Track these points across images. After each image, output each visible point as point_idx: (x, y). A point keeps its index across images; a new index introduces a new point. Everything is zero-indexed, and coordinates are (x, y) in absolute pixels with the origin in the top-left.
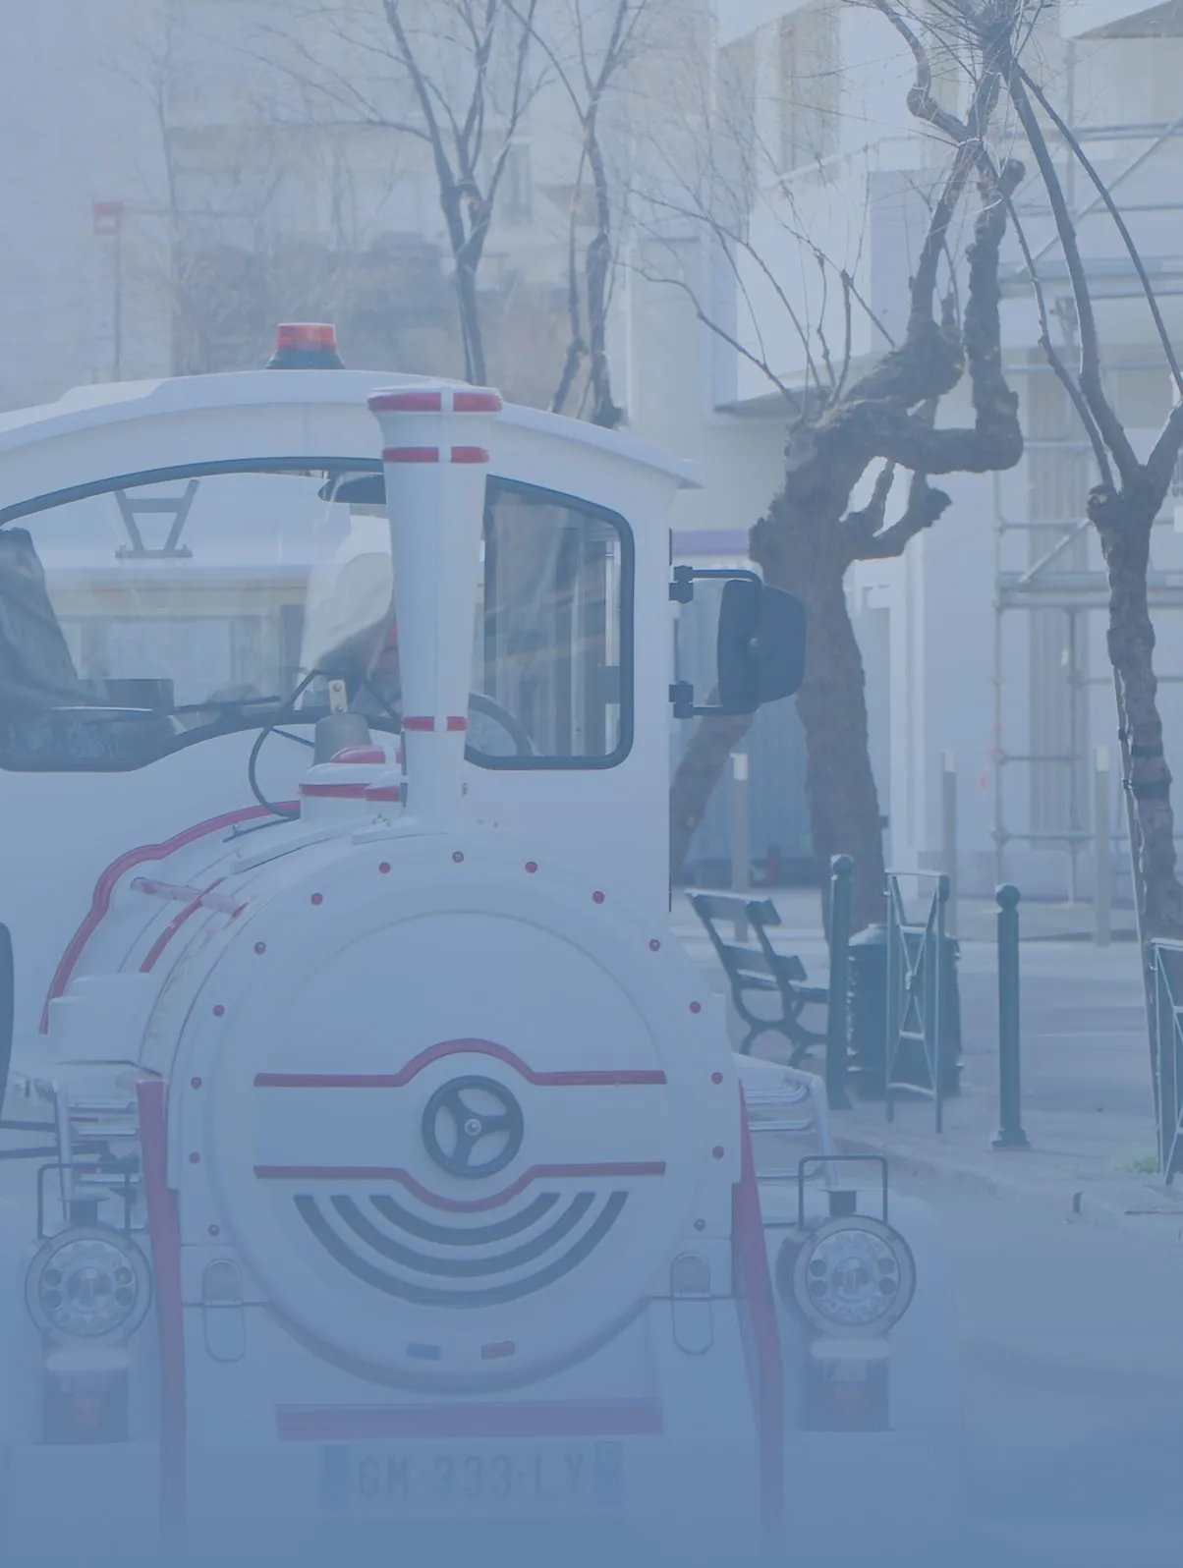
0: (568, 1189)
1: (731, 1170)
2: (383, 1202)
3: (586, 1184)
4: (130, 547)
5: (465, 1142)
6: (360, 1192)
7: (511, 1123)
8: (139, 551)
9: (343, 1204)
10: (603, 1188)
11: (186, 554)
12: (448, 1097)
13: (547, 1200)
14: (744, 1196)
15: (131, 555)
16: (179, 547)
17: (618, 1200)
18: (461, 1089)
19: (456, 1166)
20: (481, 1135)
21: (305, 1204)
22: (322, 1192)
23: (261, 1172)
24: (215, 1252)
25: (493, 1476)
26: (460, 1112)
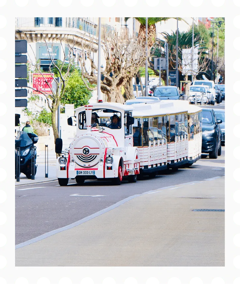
0: (93, 155)
2: (81, 156)
3: (94, 155)
5: (86, 152)
6: (80, 155)
7: (88, 151)
9: (79, 156)
10: (95, 155)
12: (85, 149)
13: (91, 156)
17: (96, 156)
19: (85, 154)
21: (77, 156)
22: (78, 155)
23: (75, 154)
24: (72, 159)
25: (87, 173)
26: (85, 150)
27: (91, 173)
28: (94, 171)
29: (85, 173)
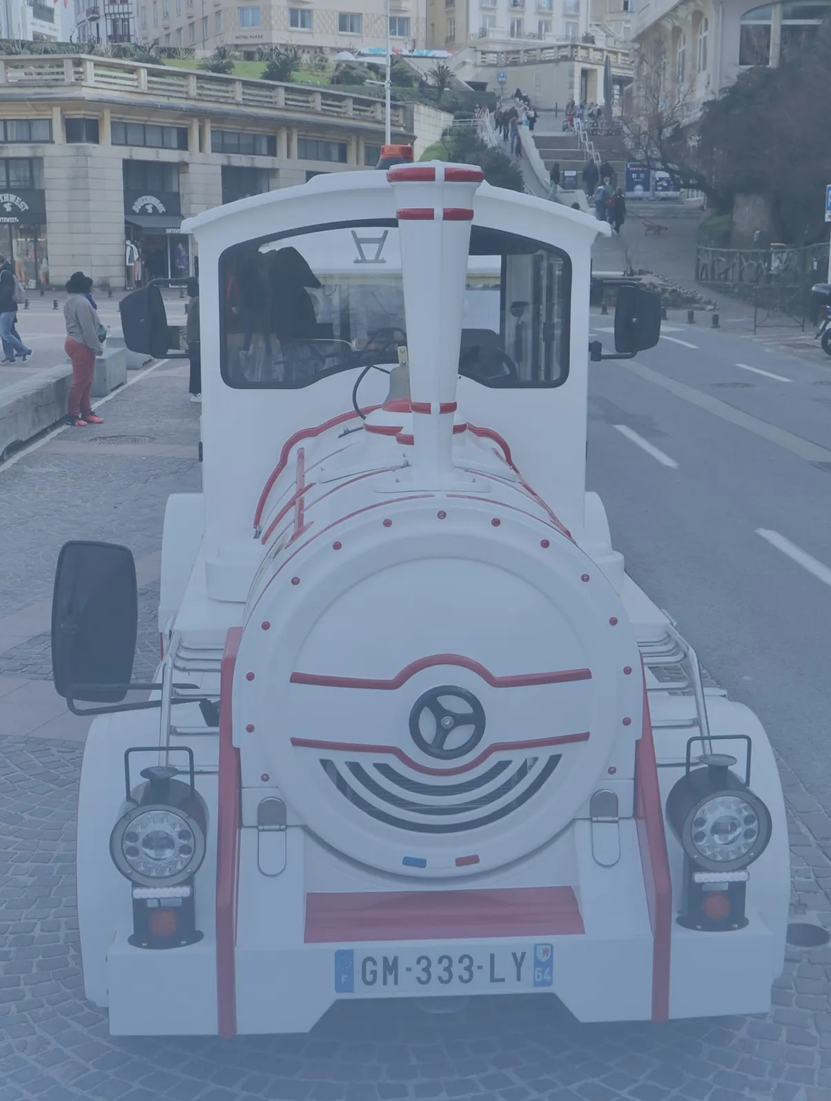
0: (517, 758)
1: (636, 731)
2: (384, 769)
3: (530, 753)
4: (360, 258)
5: (443, 732)
6: (367, 762)
7: (477, 718)
8: (363, 260)
9: (356, 768)
10: (544, 754)
11: (383, 261)
12: (430, 700)
13: (503, 765)
14: (644, 748)
15: (361, 262)
16: (380, 258)
17: (554, 761)
18: (438, 696)
19: (435, 749)
20: (453, 728)
21: (325, 763)
22: (340, 760)
23: (296, 742)
24: (267, 792)
25: (458, 969)
26: (439, 712)
27: (505, 968)
28: (549, 950)
29: (437, 970)
